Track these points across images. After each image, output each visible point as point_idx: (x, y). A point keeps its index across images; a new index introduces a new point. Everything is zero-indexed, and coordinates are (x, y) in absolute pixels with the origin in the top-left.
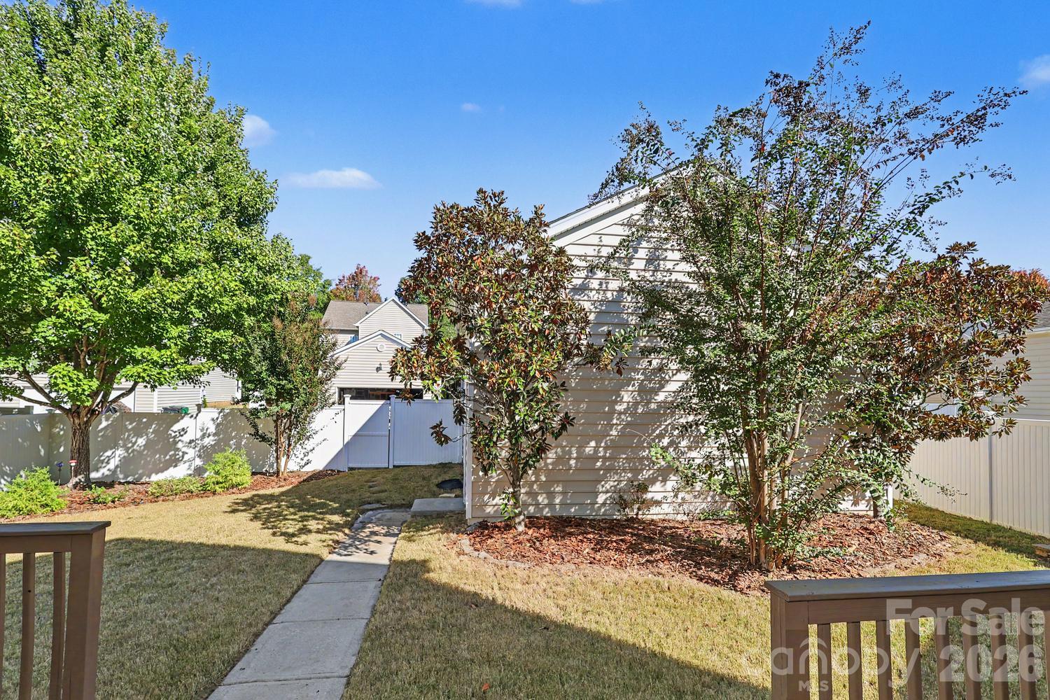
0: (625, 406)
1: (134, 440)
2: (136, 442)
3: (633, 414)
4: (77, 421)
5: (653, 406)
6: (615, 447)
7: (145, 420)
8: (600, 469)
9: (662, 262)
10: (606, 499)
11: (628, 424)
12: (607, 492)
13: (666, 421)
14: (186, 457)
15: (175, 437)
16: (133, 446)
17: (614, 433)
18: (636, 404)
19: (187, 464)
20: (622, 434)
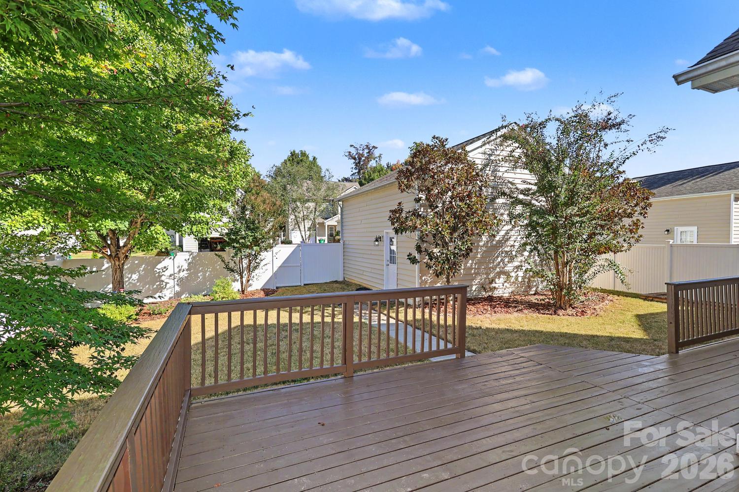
0: (483, 243)
1: (130, 276)
2: (131, 277)
3: (486, 247)
4: (117, 263)
5: (494, 242)
6: (480, 263)
7: (136, 262)
8: (473, 274)
9: (498, 173)
10: (476, 288)
11: (485, 251)
12: (476, 285)
13: (499, 249)
14: (168, 286)
15: (159, 272)
16: (129, 280)
17: (479, 256)
18: (487, 242)
19: (169, 290)
20: (482, 257)
